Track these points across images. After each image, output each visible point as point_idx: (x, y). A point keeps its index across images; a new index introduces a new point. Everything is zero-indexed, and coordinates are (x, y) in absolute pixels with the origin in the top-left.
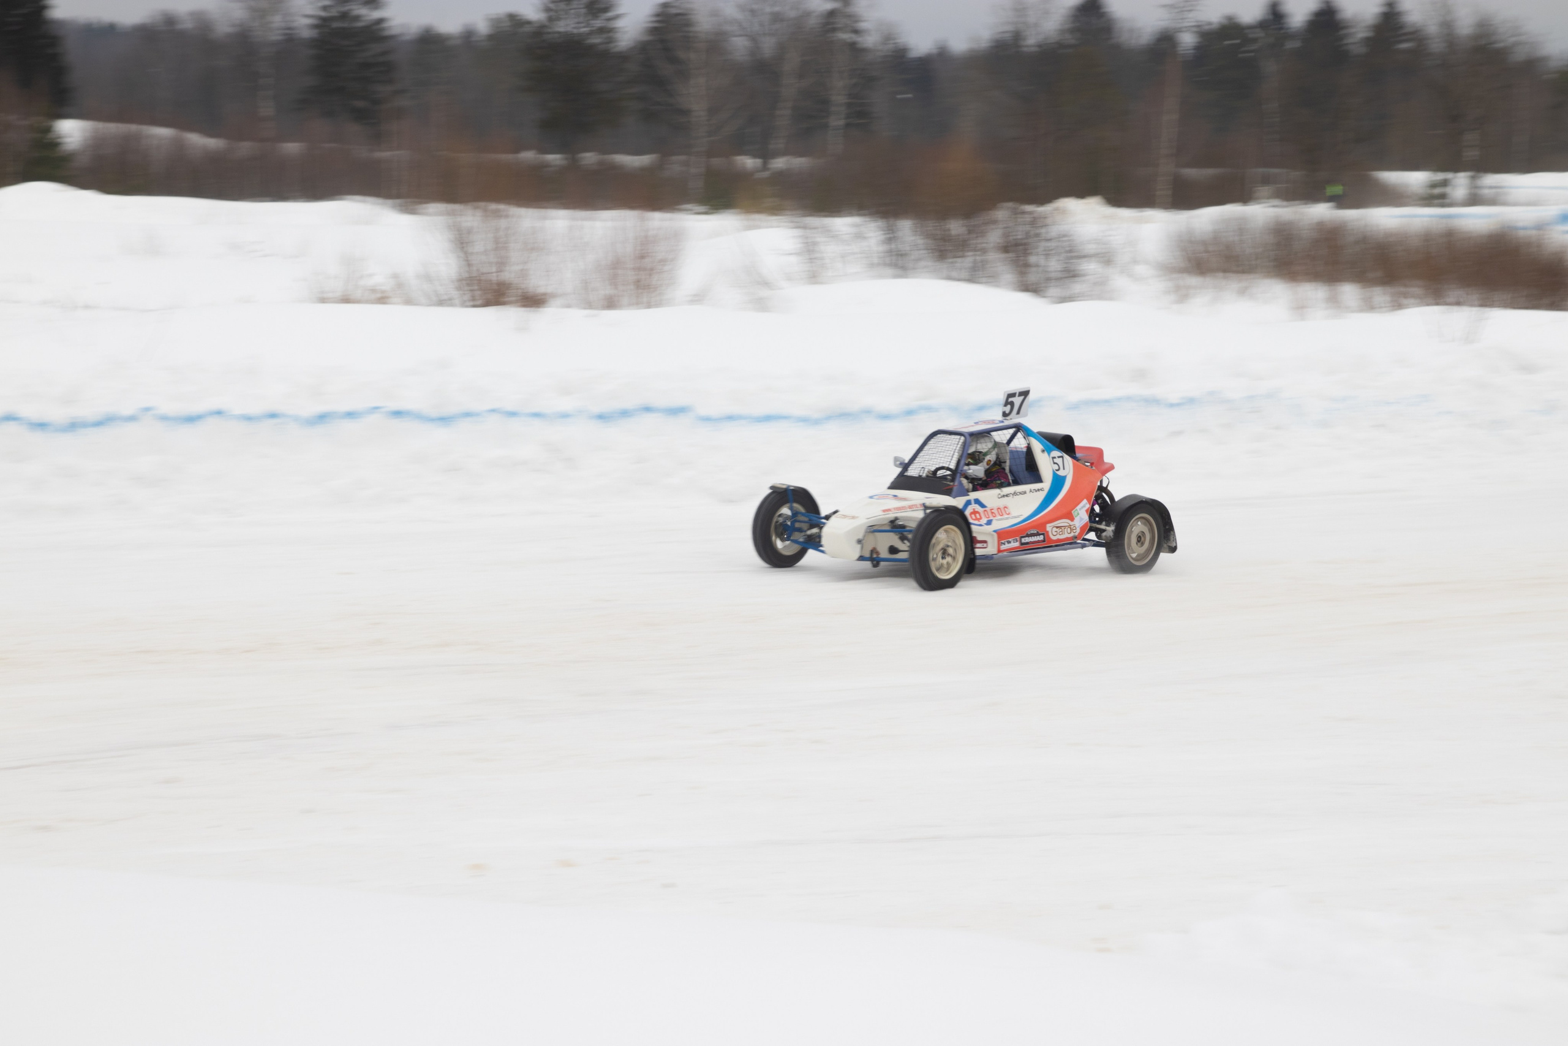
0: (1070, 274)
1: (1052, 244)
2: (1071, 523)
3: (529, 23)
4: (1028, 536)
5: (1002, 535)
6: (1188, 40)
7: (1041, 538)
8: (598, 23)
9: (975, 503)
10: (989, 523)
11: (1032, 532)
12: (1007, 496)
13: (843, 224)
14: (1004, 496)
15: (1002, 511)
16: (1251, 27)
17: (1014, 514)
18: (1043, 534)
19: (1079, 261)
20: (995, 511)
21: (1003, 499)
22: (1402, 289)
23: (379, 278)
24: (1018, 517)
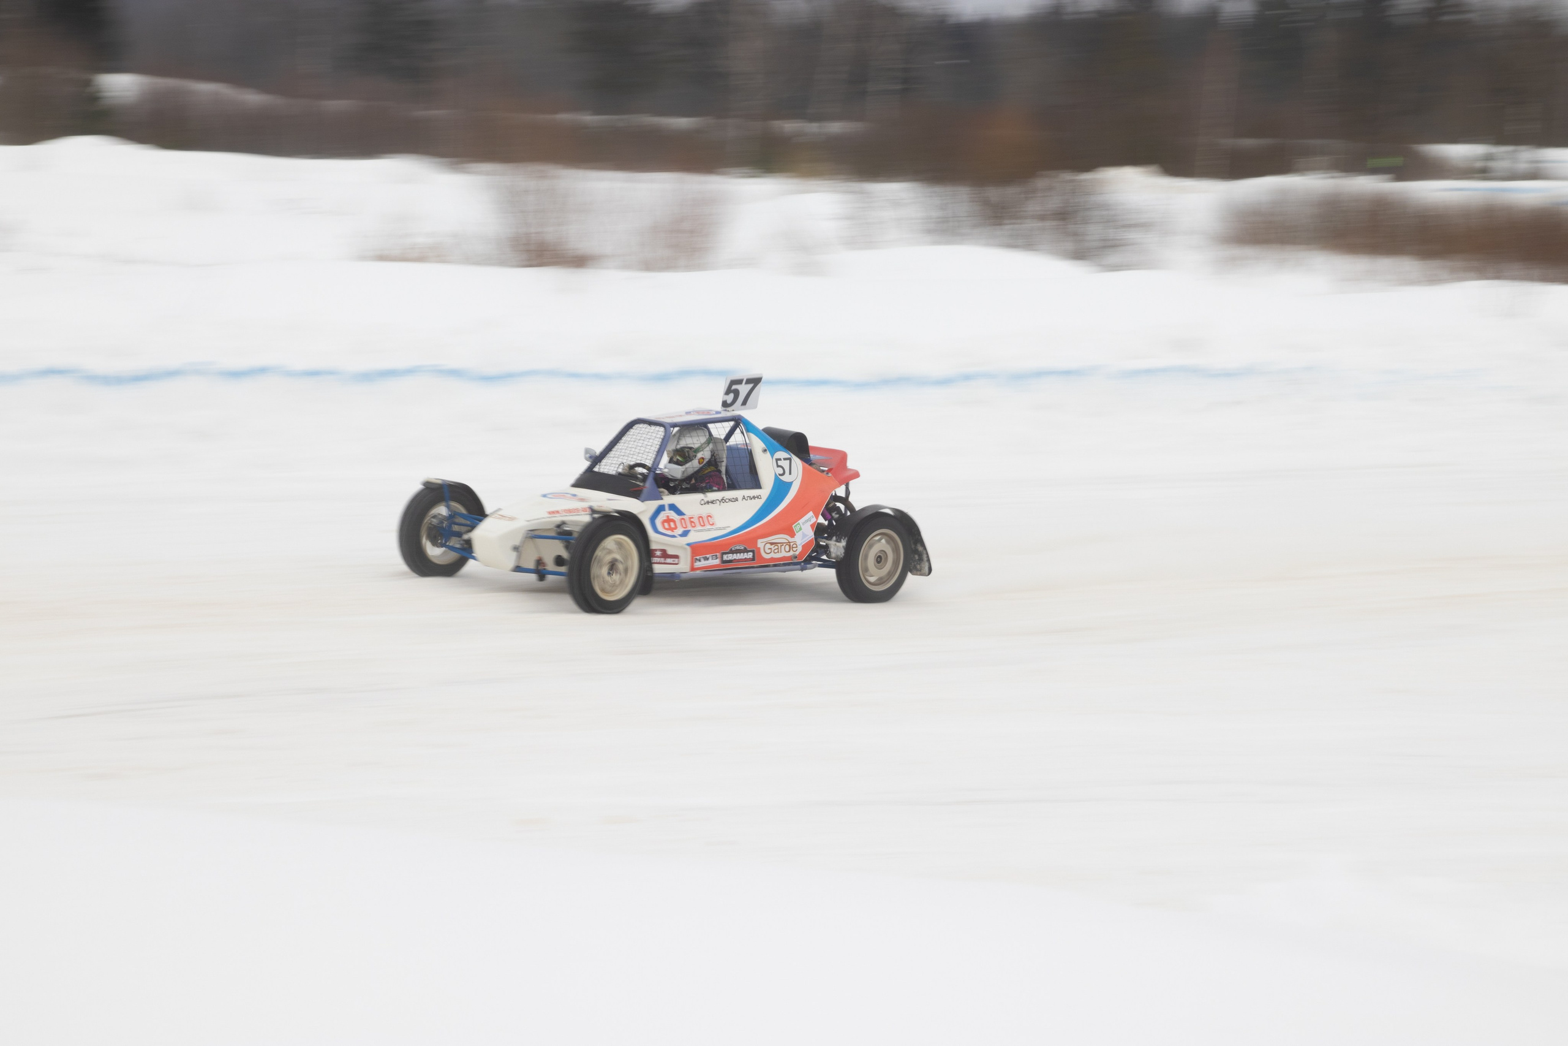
0: (1116, 244)
1: (1100, 213)
2: (791, 540)
4: (732, 552)
5: (697, 550)
6: (1239, 10)
7: (750, 555)
9: (670, 509)
10: (685, 534)
11: (738, 548)
12: (712, 502)
13: (893, 190)
14: (708, 502)
15: (705, 521)
17: (719, 524)
18: (753, 551)
19: (1124, 230)
20: (695, 520)
21: (707, 505)
23: (421, 236)
24: (724, 528)
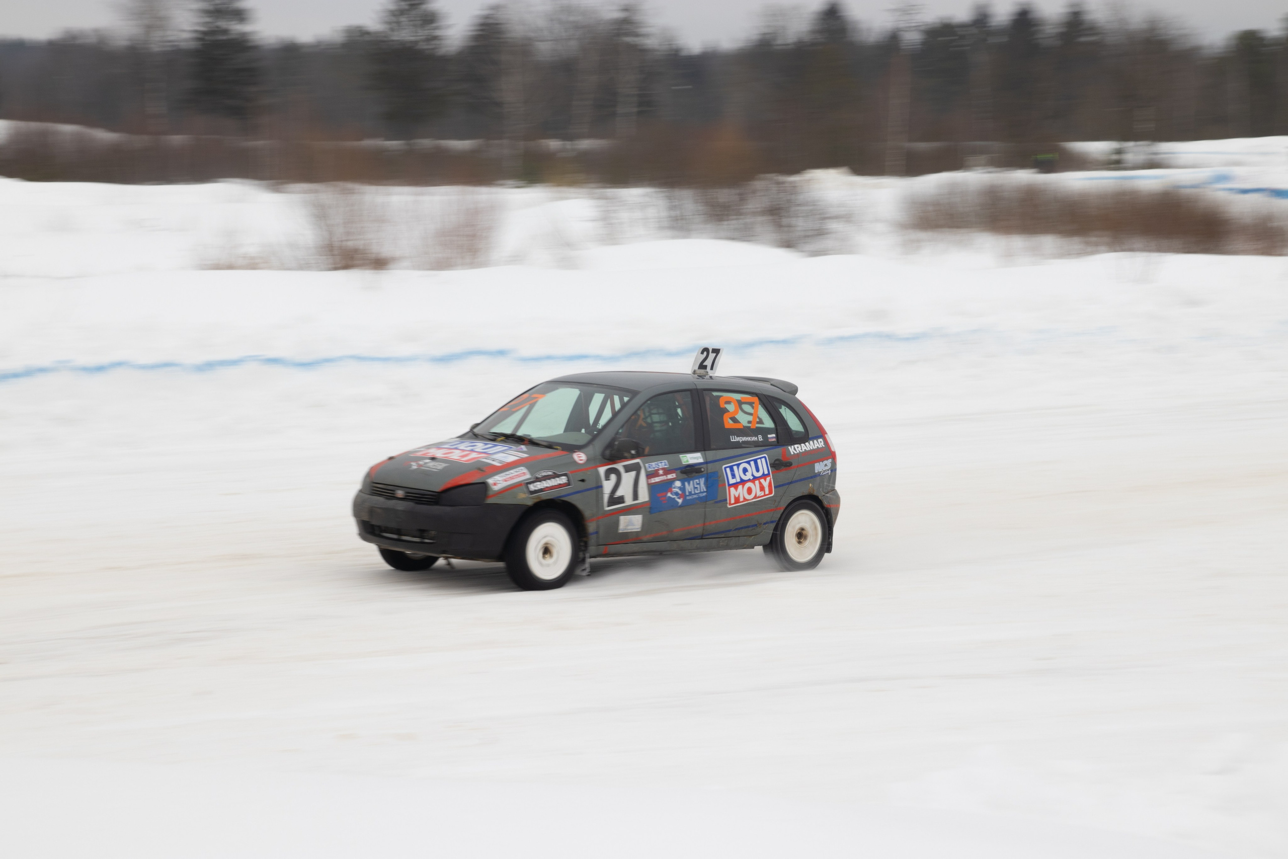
0: (820, 233)
1: (806, 208)
3: (368, 33)
6: (913, 38)
8: (426, 32)
13: (634, 194)
16: (963, 26)
19: (827, 221)
22: (1093, 239)
23: (250, 247)
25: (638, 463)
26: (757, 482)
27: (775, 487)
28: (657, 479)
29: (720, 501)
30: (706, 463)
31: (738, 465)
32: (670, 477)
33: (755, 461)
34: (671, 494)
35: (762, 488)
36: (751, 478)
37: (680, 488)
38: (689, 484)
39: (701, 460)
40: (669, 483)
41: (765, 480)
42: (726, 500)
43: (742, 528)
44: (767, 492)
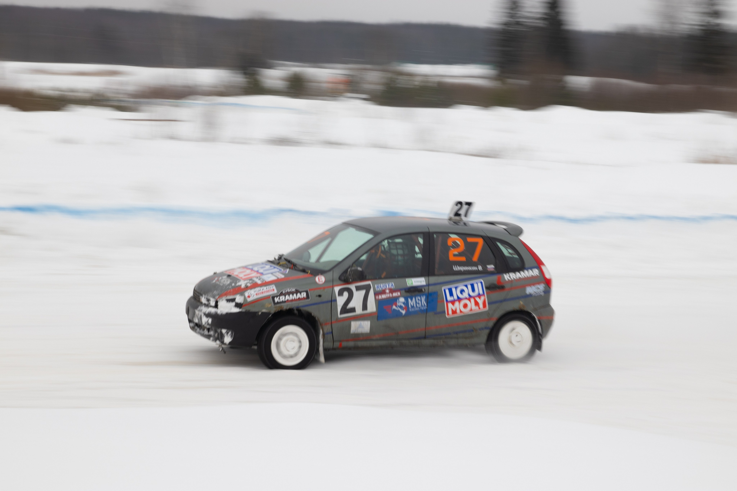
25: (369, 285)
26: (472, 300)
27: (489, 304)
28: (384, 296)
29: (439, 313)
30: (428, 285)
31: (456, 288)
32: (395, 294)
33: (472, 286)
34: (396, 306)
35: (477, 303)
36: (467, 296)
37: (404, 303)
38: (412, 300)
39: (424, 283)
40: (394, 300)
41: (480, 298)
42: (445, 312)
43: (460, 332)
44: (481, 306)
